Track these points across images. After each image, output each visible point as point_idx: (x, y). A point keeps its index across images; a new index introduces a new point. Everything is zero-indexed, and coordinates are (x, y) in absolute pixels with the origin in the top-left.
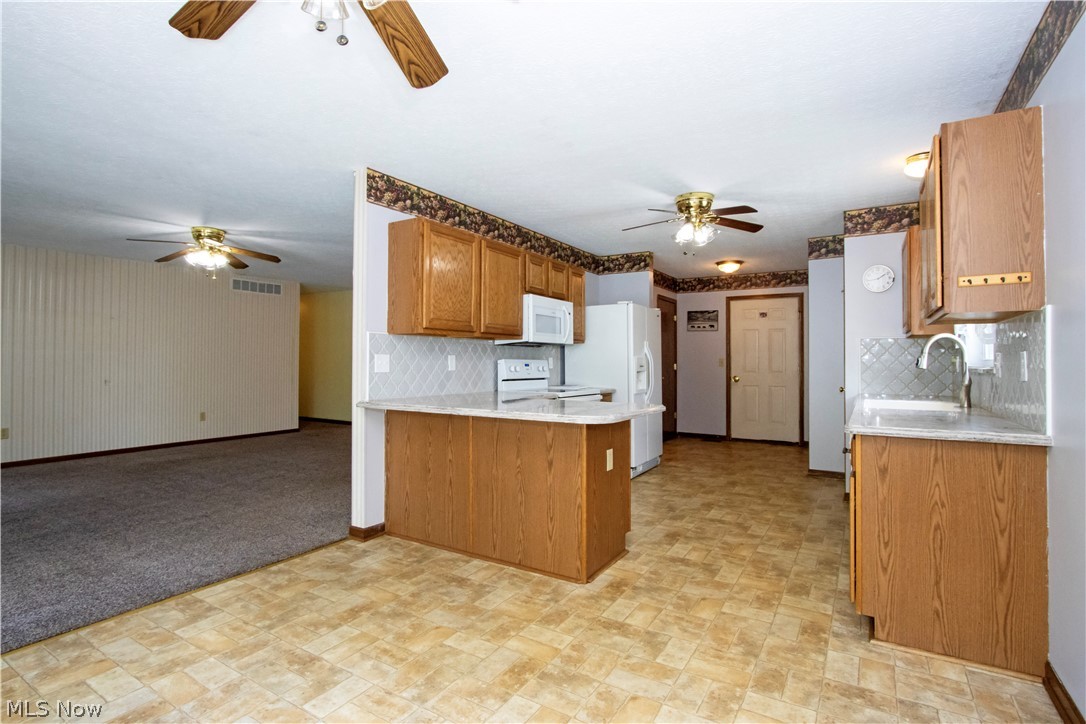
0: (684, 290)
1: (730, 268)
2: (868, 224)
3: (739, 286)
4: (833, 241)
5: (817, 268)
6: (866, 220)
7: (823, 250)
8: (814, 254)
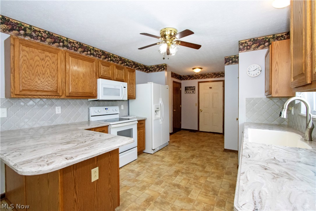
0: (184, 79)
1: (197, 71)
2: (249, 46)
3: (202, 78)
4: (235, 58)
5: (228, 69)
6: (249, 44)
7: (231, 62)
8: (227, 63)
